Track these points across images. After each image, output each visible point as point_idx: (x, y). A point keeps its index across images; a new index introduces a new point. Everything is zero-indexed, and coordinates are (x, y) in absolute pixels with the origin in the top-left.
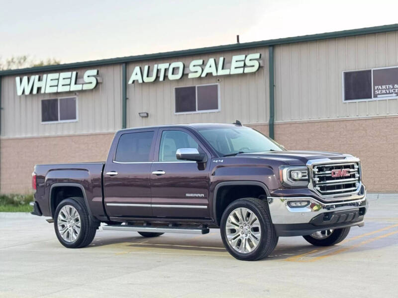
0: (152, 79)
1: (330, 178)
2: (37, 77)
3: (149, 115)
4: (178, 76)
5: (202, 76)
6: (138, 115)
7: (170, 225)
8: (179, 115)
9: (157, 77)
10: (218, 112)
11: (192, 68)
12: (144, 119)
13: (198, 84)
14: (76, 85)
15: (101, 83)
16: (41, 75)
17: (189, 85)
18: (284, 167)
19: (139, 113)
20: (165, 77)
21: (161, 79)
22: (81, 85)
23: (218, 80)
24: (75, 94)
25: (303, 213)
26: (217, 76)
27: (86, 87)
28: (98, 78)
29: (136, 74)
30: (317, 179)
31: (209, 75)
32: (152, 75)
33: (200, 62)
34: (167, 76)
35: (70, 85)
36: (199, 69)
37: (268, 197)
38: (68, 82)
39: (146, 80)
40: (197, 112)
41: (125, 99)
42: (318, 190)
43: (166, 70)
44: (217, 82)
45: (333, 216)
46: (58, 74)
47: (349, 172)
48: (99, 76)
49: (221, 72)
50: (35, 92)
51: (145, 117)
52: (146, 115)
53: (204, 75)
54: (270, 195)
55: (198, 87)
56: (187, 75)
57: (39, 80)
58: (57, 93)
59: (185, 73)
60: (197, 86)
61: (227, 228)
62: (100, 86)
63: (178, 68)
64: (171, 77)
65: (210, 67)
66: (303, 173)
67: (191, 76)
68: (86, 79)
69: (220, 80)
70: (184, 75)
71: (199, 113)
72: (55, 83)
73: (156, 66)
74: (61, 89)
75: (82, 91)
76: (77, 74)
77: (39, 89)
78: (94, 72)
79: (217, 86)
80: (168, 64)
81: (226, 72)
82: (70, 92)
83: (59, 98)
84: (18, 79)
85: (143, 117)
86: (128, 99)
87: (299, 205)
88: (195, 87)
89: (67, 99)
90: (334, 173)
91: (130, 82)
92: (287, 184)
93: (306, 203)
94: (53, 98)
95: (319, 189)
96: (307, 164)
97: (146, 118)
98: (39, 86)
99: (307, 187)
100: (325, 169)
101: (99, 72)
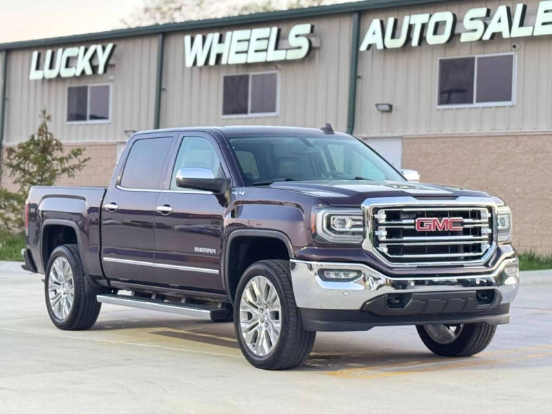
0: (400, 42)
1: (413, 233)
2: (216, 35)
3: (394, 108)
4: (444, 38)
5: (484, 38)
6: (375, 107)
7: (183, 301)
8: (444, 109)
9: (409, 39)
10: (510, 106)
11: (467, 24)
12: (385, 114)
13: (480, 54)
14: (277, 52)
15: (319, 48)
16: (222, 33)
17: (464, 54)
18: (320, 209)
19: (377, 105)
20: (422, 38)
21: (415, 42)
22: (284, 52)
23: (514, 46)
24: (276, 67)
25: (346, 291)
26: (511, 39)
27: (292, 55)
28: (313, 40)
29: (374, 33)
30: (382, 234)
31: (496, 36)
32: (400, 34)
33: (482, 12)
34: (425, 38)
35: (266, 50)
36: (479, 25)
37: (291, 260)
38: (263, 45)
39: (390, 43)
40: (475, 105)
41: (355, 78)
42: (382, 254)
43: (424, 27)
44: (511, 51)
45: (411, 300)
46: (249, 31)
47: (463, 224)
48: (315, 36)
49: (518, 32)
50: (212, 62)
51: (387, 111)
52: (387, 108)
53: (487, 37)
54: (293, 257)
55: (479, 59)
56: (459, 35)
57: (221, 40)
58: (247, 65)
59: (457, 31)
60: (477, 56)
61: (241, 310)
62: (317, 53)
63: (444, 22)
64: (431, 39)
65: (499, 21)
66: (353, 220)
67: (465, 38)
68: (293, 41)
69: (518, 46)
70: (454, 36)
71: (478, 108)
72: (243, 46)
73: (406, 19)
74: (253, 58)
75: (285, 62)
76: (279, 31)
77: (219, 56)
78: (305, 28)
79: (511, 57)
80: (427, 16)
81: (526, 31)
82: (267, 64)
83: (251, 74)
84: (188, 38)
85: (383, 111)
86: (359, 77)
87: (343, 277)
88: (473, 59)
89: (263, 75)
90: (422, 224)
91: (363, 48)
92: (322, 239)
93: (355, 274)
94: (241, 73)
95: (385, 250)
96: (362, 205)
97: (389, 114)
98: (219, 52)
99: (360, 246)
100: (402, 217)
101: (316, 28)
